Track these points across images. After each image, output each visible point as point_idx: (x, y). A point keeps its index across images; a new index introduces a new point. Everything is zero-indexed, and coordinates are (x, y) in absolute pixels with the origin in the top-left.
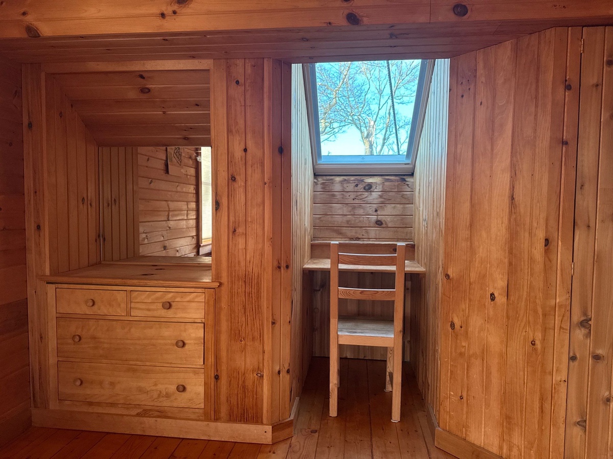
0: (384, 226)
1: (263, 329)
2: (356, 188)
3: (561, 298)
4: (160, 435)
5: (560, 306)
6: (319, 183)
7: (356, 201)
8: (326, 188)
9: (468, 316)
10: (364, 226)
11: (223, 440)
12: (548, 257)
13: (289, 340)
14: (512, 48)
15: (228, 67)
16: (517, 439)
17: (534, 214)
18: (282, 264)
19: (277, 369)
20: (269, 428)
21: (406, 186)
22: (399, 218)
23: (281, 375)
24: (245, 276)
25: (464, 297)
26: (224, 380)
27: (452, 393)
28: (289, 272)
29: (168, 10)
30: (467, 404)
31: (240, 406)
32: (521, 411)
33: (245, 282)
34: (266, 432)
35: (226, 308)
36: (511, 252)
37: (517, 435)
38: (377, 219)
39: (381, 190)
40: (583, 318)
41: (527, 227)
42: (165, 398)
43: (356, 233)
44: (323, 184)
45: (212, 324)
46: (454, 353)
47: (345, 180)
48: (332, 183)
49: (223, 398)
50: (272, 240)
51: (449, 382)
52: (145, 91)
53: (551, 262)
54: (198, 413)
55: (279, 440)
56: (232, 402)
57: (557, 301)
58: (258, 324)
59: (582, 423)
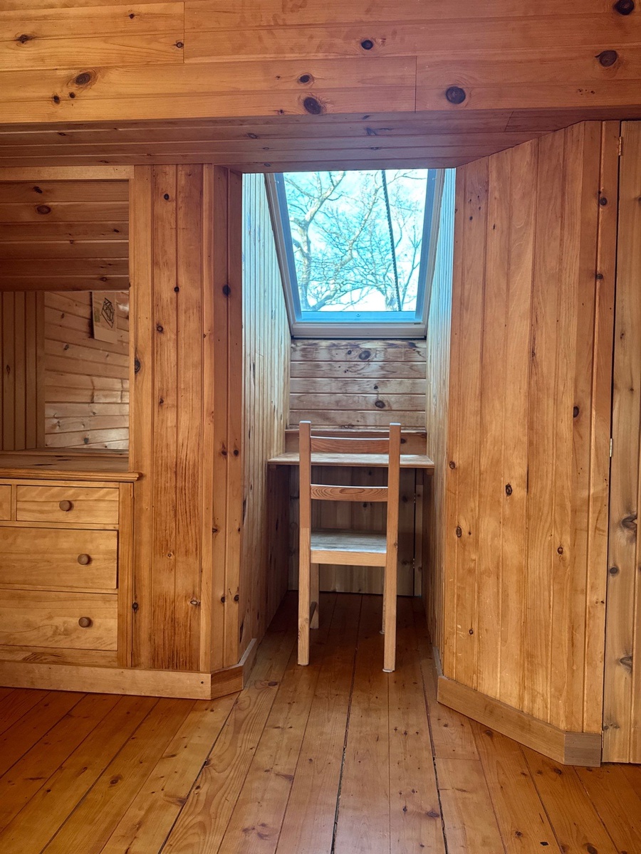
0: (386, 408)
1: (201, 539)
2: (349, 356)
3: (596, 487)
4: (56, 689)
5: (596, 499)
6: (298, 348)
7: (349, 374)
8: (307, 356)
9: (479, 518)
10: (360, 408)
11: (143, 694)
12: (578, 432)
13: (239, 556)
14: (531, 151)
15: (154, 177)
16: (542, 685)
17: (560, 375)
18: (230, 449)
19: (220, 594)
20: (207, 678)
21: (417, 354)
22: (407, 397)
23: (226, 603)
24: (176, 465)
25: (473, 492)
26: (145, 610)
27: (459, 626)
28: (239, 460)
29: (63, 93)
30: (479, 640)
31: (167, 646)
32: (547, 646)
33: (176, 472)
34: (202, 683)
35: (149, 509)
36: (531, 427)
37: (541, 679)
38: (377, 398)
39: (382, 359)
40: (626, 516)
41: (551, 391)
42: (63, 637)
43: (349, 418)
44: (303, 350)
45: (129, 532)
46: (461, 571)
47: (334, 345)
48: (317, 350)
49: (144, 635)
50: (214, 415)
51: (455, 610)
52: (44, 210)
53: (581, 438)
54: (108, 657)
55: (221, 694)
56: (156, 642)
57: (592, 492)
58: (194, 532)
59: (627, 661)
